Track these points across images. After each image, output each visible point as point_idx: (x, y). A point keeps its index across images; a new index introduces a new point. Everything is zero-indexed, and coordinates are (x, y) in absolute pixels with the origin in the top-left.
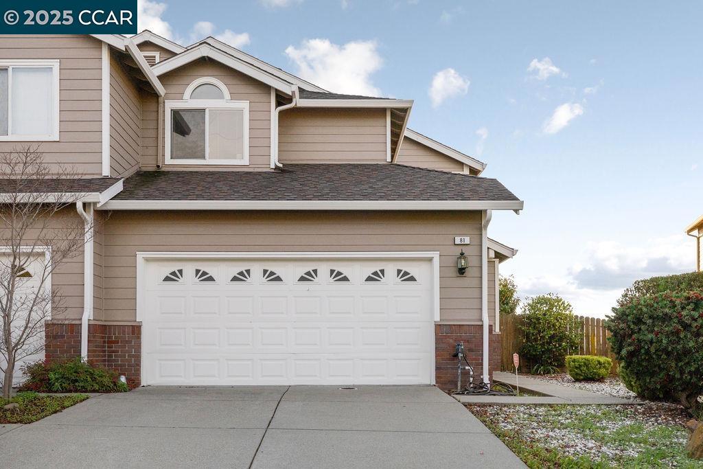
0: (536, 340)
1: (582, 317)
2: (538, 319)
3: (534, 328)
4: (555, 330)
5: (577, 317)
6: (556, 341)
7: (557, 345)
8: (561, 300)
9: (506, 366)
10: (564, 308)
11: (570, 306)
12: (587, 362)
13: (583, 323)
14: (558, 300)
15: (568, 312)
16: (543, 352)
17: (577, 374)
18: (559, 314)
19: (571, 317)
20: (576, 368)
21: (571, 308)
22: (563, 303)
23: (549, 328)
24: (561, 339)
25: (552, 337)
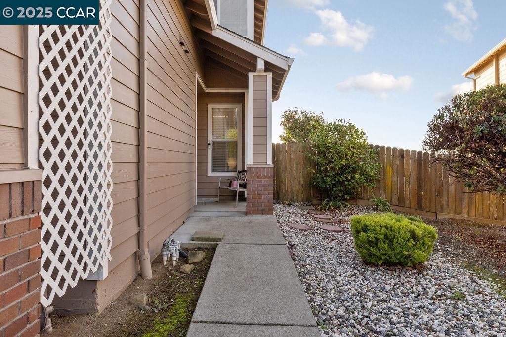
0: (326, 170)
1: (377, 146)
2: (327, 148)
3: (325, 157)
4: (347, 160)
5: (371, 146)
6: (349, 172)
7: (349, 178)
8: (354, 127)
9: (295, 198)
10: (357, 136)
11: (364, 134)
12: (389, 233)
13: (377, 152)
14: (351, 127)
15: (361, 141)
16: (333, 184)
17: (371, 255)
18: (352, 142)
19: (365, 146)
20: (369, 242)
21: (365, 136)
22: (357, 131)
23: (340, 158)
24: (354, 171)
25: (344, 168)
